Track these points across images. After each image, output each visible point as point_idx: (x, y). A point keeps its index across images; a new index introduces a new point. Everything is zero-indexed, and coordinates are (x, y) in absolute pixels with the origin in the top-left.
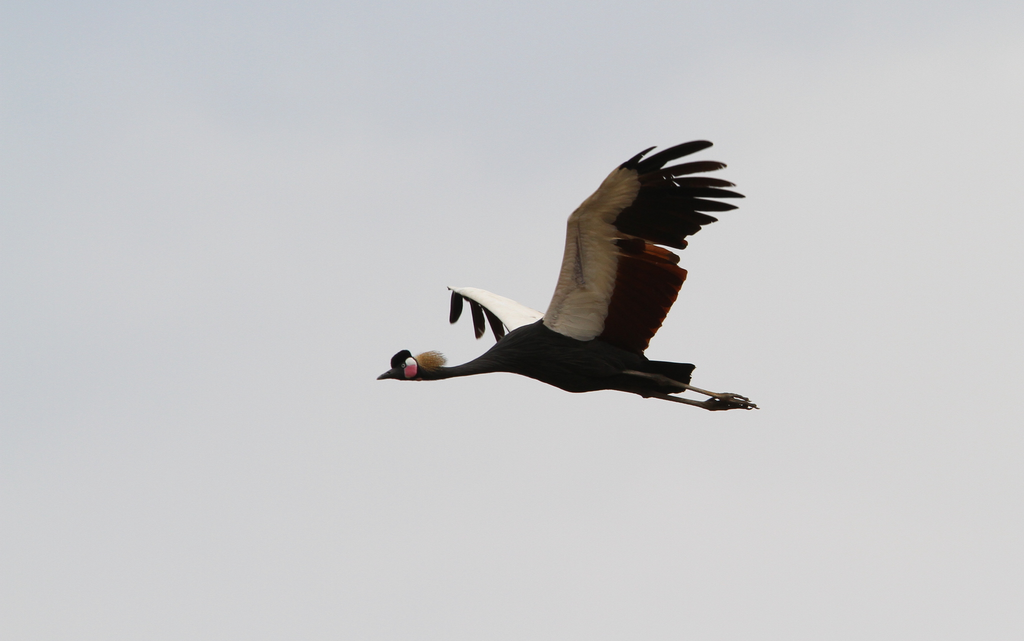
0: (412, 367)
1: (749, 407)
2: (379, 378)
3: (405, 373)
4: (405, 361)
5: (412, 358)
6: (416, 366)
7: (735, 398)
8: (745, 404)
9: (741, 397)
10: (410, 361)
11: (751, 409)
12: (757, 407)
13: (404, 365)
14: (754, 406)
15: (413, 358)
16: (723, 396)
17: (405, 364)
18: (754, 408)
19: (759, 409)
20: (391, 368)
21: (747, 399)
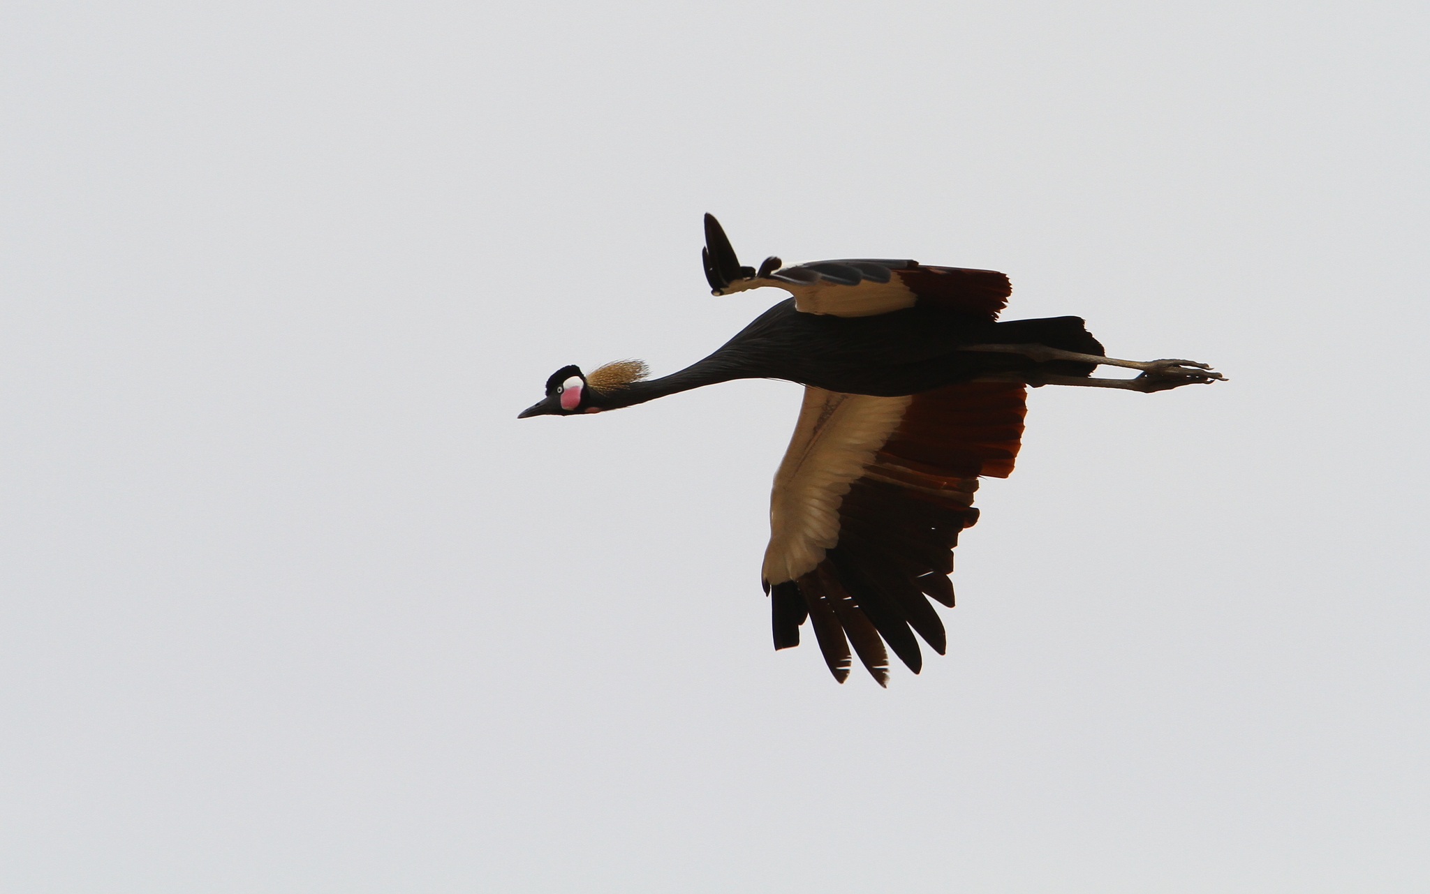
0: (574, 389)
1: (1209, 379)
2: (521, 416)
3: (561, 402)
4: (564, 382)
5: (577, 378)
6: (582, 387)
7: (1182, 366)
8: (1201, 375)
9: (1192, 363)
10: (574, 382)
11: (1212, 382)
12: (1222, 377)
13: (560, 388)
14: (1217, 376)
15: (580, 376)
16: (1152, 365)
17: (563, 387)
18: (1217, 380)
19: (1227, 380)
20: (546, 397)
21: (1205, 366)
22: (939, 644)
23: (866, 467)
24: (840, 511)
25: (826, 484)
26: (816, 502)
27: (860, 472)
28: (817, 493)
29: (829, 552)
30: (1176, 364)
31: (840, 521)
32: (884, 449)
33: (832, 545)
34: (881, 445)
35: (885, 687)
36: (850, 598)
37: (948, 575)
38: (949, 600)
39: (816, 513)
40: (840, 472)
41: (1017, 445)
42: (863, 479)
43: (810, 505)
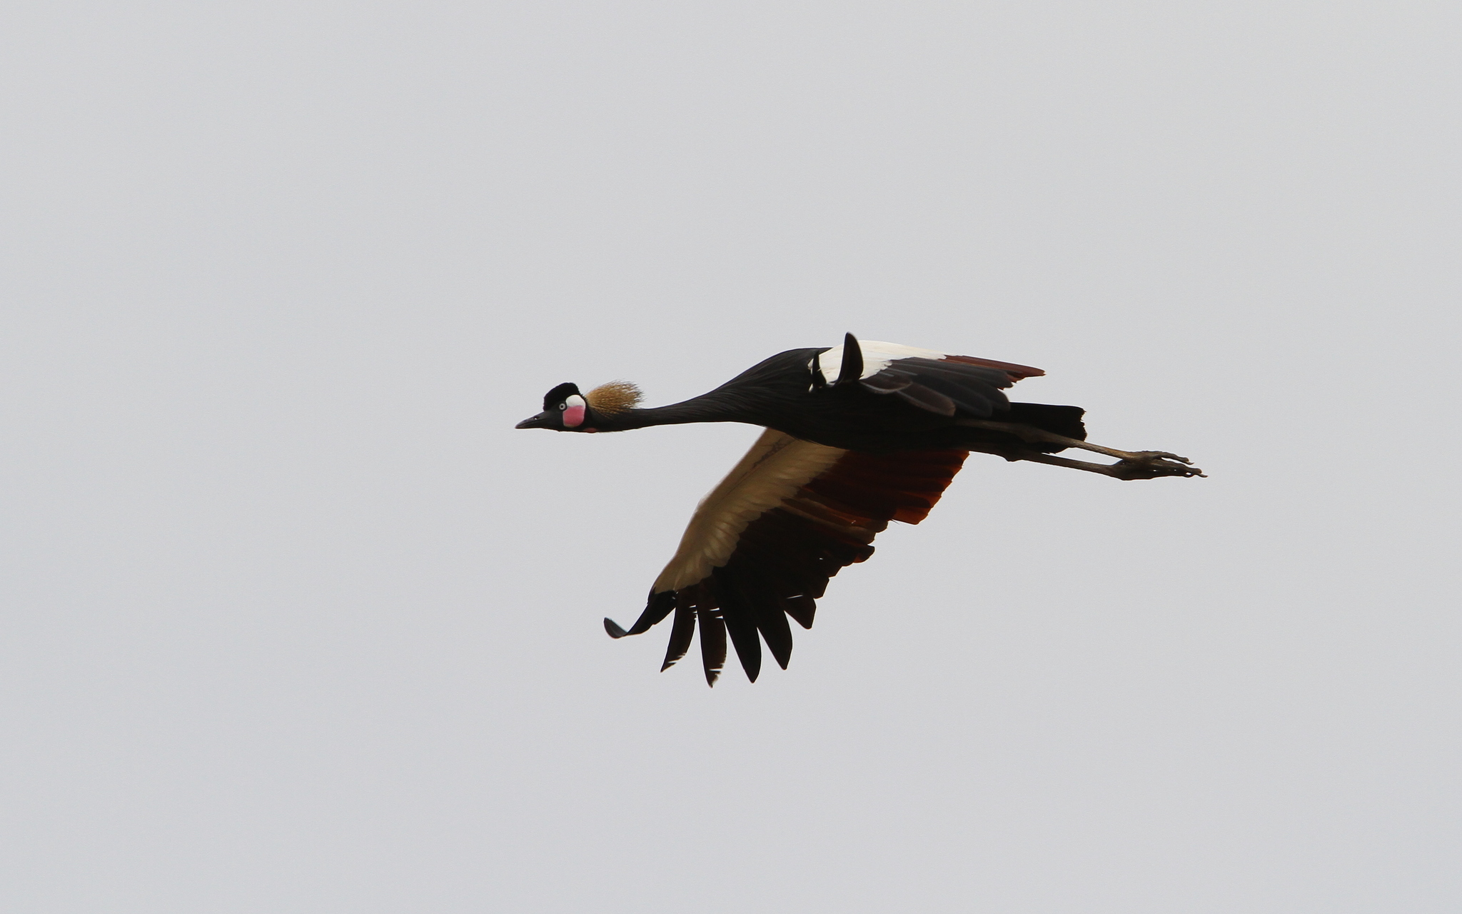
0: (576, 409)
1: (1188, 474)
2: (519, 427)
3: (564, 418)
4: (565, 400)
5: (578, 396)
6: (584, 407)
7: (1163, 459)
8: (1180, 469)
9: (1174, 457)
10: (573, 400)
12: (1202, 474)
13: (564, 405)
14: (1197, 472)
15: (581, 396)
16: (1139, 457)
17: (566, 404)
18: (1196, 476)
19: (1206, 476)
20: (543, 411)
21: (1185, 460)
22: (783, 657)
23: (784, 500)
24: (743, 535)
25: (740, 510)
26: (724, 526)
27: (777, 503)
28: (729, 518)
29: (716, 570)
30: (1159, 456)
31: (738, 544)
32: (807, 486)
33: (722, 564)
34: (808, 481)
35: (712, 686)
36: (718, 609)
37: (815, 600)
38: (807, 622)
39: (720, 535)
40: (758, 501)
41: (937, 496)
42: (777, 510)
43: (719, 528)
